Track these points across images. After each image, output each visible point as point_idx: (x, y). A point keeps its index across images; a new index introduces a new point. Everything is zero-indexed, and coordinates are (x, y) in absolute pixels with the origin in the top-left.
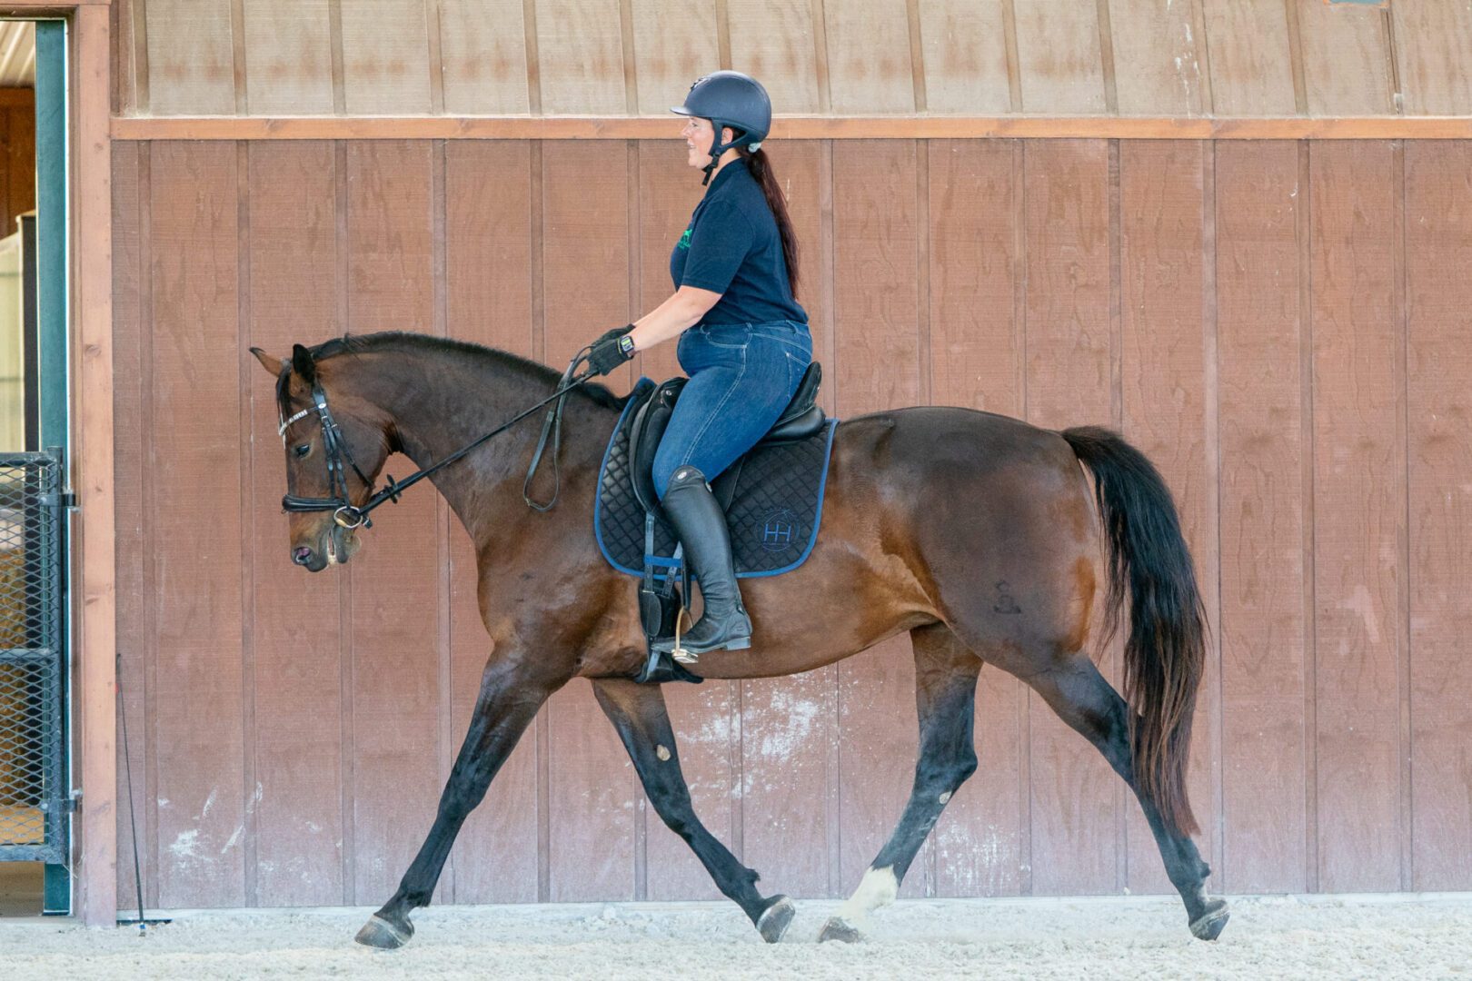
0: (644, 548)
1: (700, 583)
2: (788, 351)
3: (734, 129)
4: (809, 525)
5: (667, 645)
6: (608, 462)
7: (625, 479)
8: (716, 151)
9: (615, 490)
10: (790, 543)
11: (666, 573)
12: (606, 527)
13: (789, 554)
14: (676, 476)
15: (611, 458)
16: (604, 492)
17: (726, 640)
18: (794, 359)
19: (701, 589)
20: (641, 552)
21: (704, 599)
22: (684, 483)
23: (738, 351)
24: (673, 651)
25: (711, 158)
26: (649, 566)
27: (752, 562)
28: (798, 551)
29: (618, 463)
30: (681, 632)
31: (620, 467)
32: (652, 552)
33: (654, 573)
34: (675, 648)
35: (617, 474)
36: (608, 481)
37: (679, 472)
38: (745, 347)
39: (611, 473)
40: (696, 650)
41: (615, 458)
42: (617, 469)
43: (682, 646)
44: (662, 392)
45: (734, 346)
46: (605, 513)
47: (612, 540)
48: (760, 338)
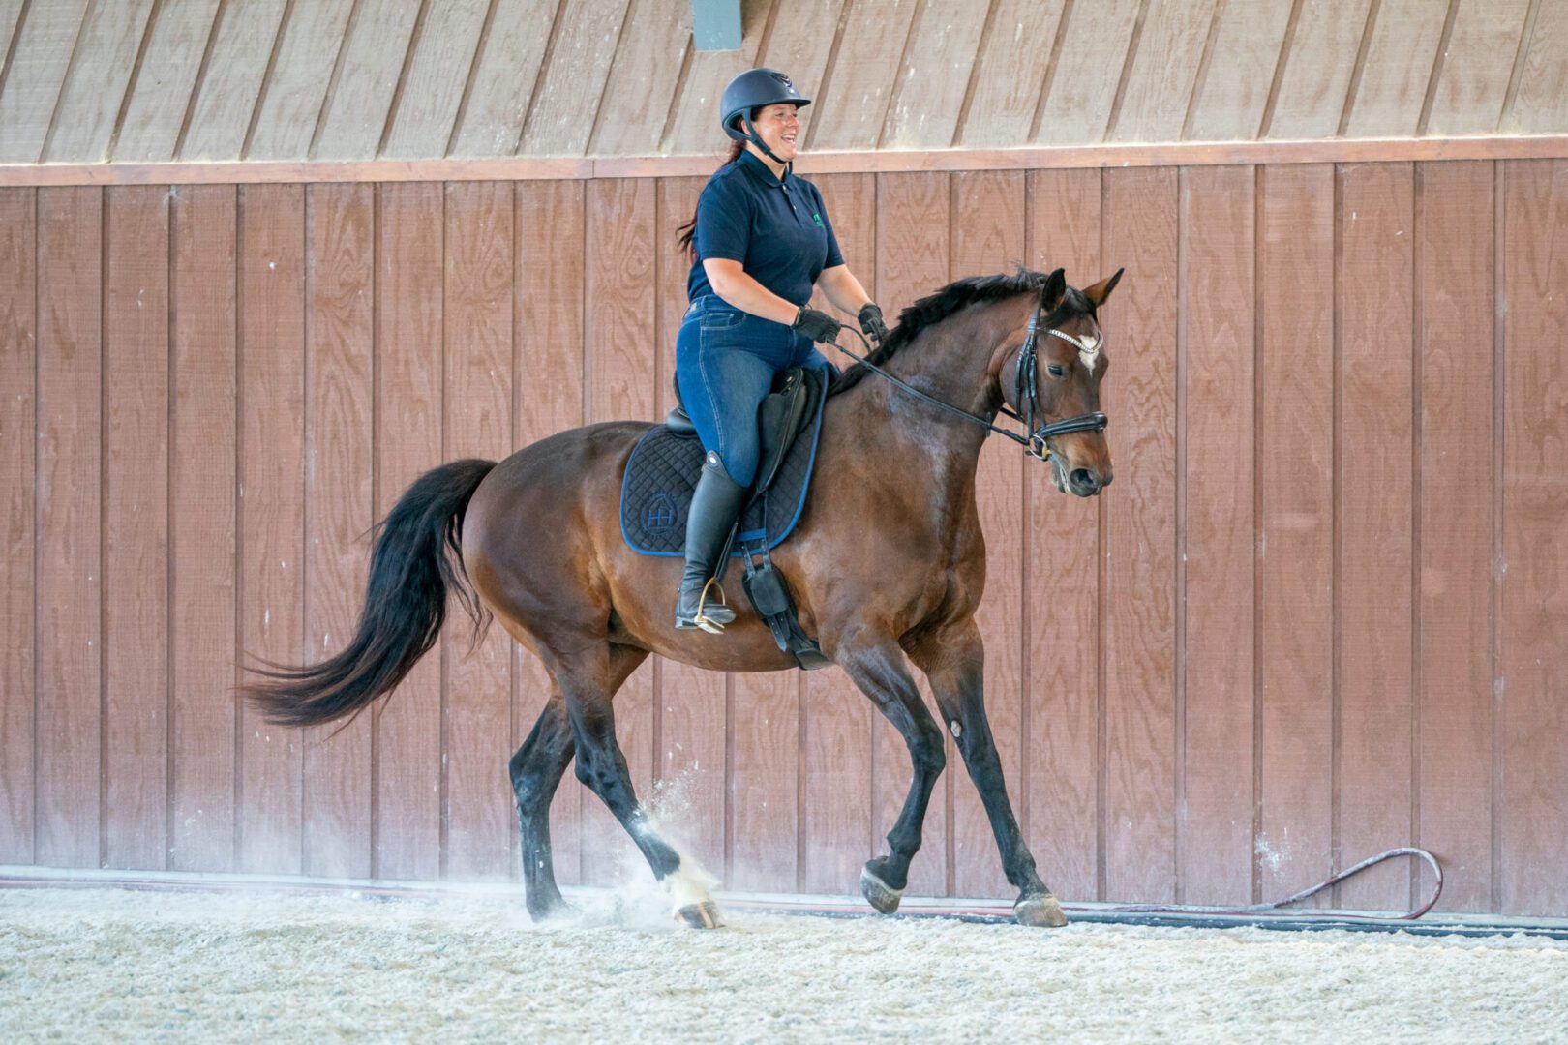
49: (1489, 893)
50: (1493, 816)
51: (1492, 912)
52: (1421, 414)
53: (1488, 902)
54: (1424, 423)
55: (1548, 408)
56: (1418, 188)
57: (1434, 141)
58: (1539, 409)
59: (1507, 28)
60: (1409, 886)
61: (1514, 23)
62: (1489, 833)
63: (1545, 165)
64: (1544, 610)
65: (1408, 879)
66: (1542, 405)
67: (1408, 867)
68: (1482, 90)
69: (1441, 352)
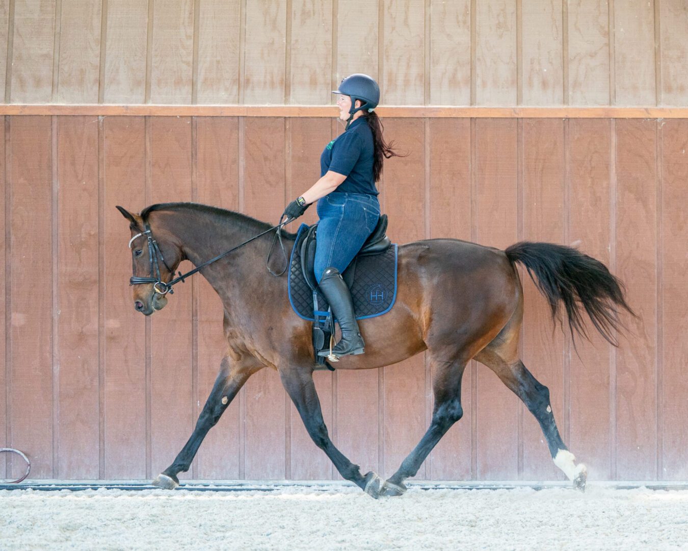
0: (313, 308)
1: (339, 323)
2: (365, 207)
3: (361, 100)
4: (392, 290)
5: (326, 353)
6: (291, 268)
7: (300, 275)
8: (353, 111)
9: (297, 280)
10: (384, 300)
11: (325, 319)
12: (294, 298)
13: (383, 306)
14: (325, 272)
15: (292, 266)
16: (291, 282)
17: (353, 350)
18: (368, 211)
19: (340, 326)
20: (312, 309)
21: (342, 331)
22: (329, 276)
23: (340, 207)
24: (329, 356)
25: (350, 115)
26: (317, 316)
27: (366, 311)
28: (388, 304)
29: (296, 268)
30: (332, 346)
31: (297, 269)
32: (317, 309)
33: (319, 319)
34: (329, 354)
35: (297, 273)
36: (293, 277)
37: (327, 270)
38: (343, 205)
39: (293, 273)
40: (340, 355)
41: (294, 266)
42: (296, 271)
43: (333, 353)
44: (313, 232)
45: (339, 205)
46: (293, 292)
47: (298, 304)
48: (351, 201)
49: (52, 469)
50: (53, 432)
51: (53, 478)
52: (10, 238)
53: (51, 474)
54: (12, 242)
55: (83, 235)
56: (7, 129)
57: (18, 106)
58: (79, 235)
59: (45, 52)
60: (5, 466)
61: (48, 50)
62: (51, 440)
63: (81, 119)
64: (82, 332)
65: (5, 463)
66: (80, 234)
67: (5, 457)
68: (38, 82)
69: (22, 208)
